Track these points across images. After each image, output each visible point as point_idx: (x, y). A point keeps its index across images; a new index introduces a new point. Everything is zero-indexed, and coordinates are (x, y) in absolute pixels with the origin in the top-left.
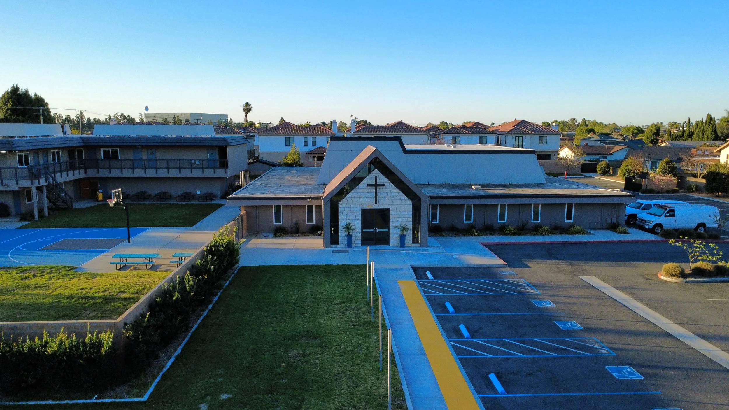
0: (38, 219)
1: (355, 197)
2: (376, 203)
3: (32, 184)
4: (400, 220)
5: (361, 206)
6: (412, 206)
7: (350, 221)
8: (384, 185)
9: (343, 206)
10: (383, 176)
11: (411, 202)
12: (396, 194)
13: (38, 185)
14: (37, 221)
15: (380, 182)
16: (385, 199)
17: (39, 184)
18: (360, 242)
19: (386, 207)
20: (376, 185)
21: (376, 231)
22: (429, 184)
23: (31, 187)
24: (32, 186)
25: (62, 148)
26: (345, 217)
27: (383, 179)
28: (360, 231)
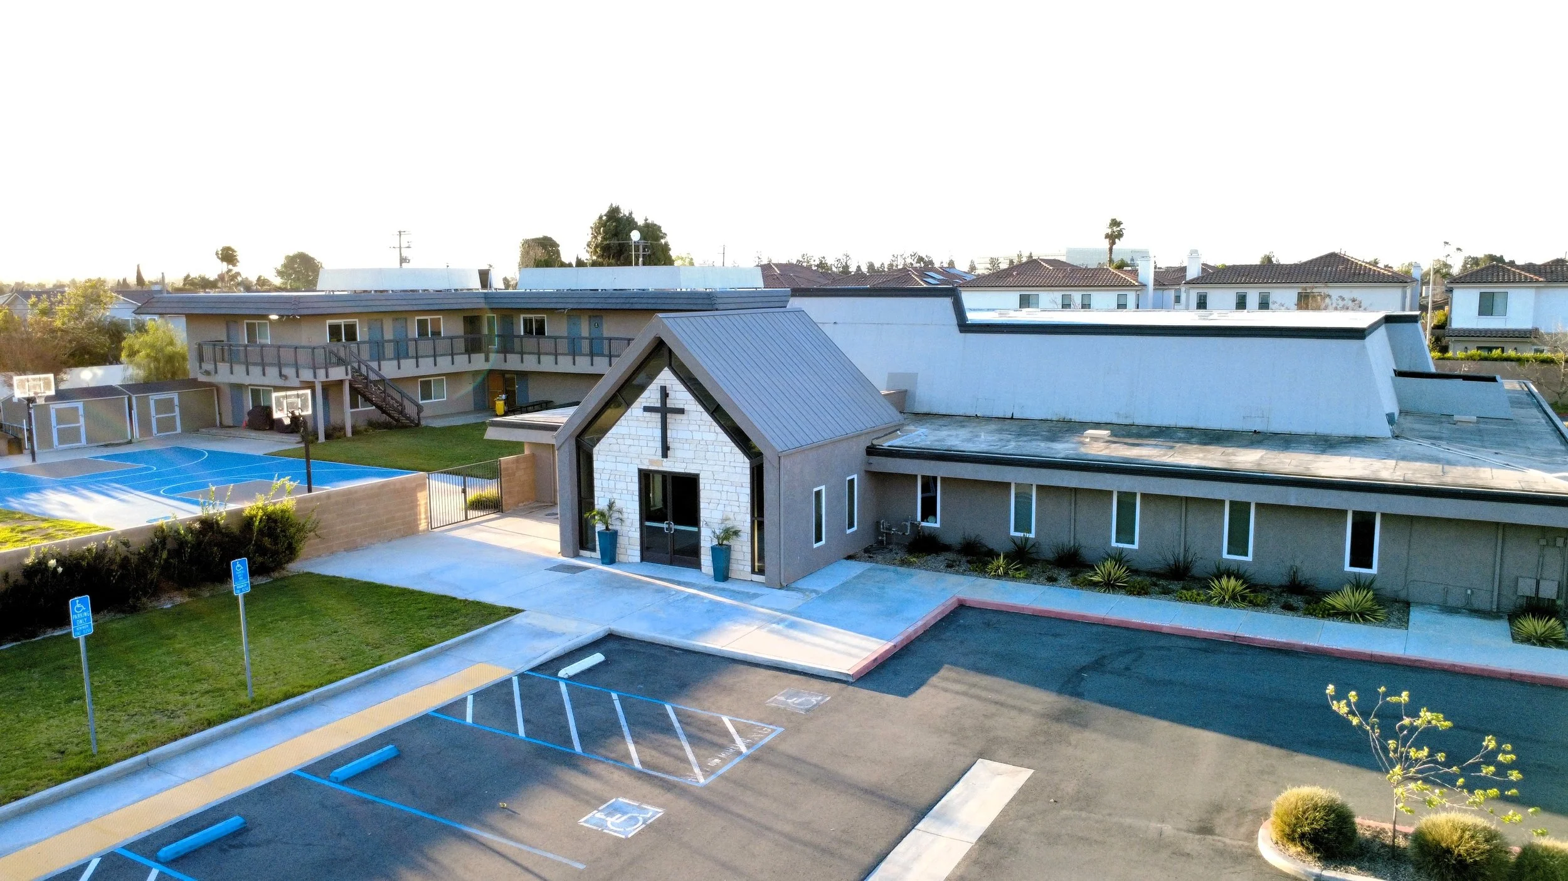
0: (324, 441)
1: (625, 436)
2: (665, 455)
3: (315, 377)
4: (721, 507)
5: (637, 461)
6: (748, 472)
7: (615, 496)
8: (681, 411)
9: (603, 457)
10: (682, 387)
11: (747, 461)
12: (712, 436)
13: (325, 380)
14: (322, 443)
15: (675, 402)
16: (686, 446)
17: (327, 376)
18: (638, 553)
19: (691, 469)
20: (665, 411)
21: (669, 529)
22: (1012, 418)
23: (314, 382)
24: (315, 380)
25: (448, 312)
26: (606, 485)
27: (681, 396)
28: (637, 524)
